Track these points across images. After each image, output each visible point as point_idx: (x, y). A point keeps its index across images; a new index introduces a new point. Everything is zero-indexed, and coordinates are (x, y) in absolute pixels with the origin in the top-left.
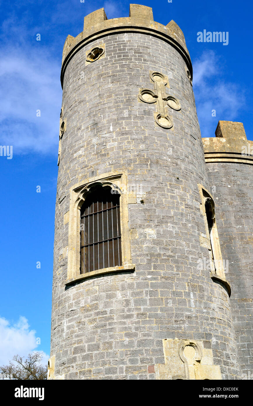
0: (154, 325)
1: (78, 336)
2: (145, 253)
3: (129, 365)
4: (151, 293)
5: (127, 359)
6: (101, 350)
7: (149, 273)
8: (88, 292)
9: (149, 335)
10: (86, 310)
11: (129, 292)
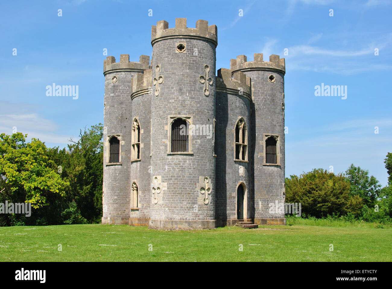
0: (197, 172)
1: (172, 172)
2: (196, 148)
3: (190, 183)
4: (198, 162)
5: (189, 181)
6: (181, 177)
7: (197, 155)
8: (177, 159)
9: (196, 175)
10: (175, 164)
11: (191, 161)
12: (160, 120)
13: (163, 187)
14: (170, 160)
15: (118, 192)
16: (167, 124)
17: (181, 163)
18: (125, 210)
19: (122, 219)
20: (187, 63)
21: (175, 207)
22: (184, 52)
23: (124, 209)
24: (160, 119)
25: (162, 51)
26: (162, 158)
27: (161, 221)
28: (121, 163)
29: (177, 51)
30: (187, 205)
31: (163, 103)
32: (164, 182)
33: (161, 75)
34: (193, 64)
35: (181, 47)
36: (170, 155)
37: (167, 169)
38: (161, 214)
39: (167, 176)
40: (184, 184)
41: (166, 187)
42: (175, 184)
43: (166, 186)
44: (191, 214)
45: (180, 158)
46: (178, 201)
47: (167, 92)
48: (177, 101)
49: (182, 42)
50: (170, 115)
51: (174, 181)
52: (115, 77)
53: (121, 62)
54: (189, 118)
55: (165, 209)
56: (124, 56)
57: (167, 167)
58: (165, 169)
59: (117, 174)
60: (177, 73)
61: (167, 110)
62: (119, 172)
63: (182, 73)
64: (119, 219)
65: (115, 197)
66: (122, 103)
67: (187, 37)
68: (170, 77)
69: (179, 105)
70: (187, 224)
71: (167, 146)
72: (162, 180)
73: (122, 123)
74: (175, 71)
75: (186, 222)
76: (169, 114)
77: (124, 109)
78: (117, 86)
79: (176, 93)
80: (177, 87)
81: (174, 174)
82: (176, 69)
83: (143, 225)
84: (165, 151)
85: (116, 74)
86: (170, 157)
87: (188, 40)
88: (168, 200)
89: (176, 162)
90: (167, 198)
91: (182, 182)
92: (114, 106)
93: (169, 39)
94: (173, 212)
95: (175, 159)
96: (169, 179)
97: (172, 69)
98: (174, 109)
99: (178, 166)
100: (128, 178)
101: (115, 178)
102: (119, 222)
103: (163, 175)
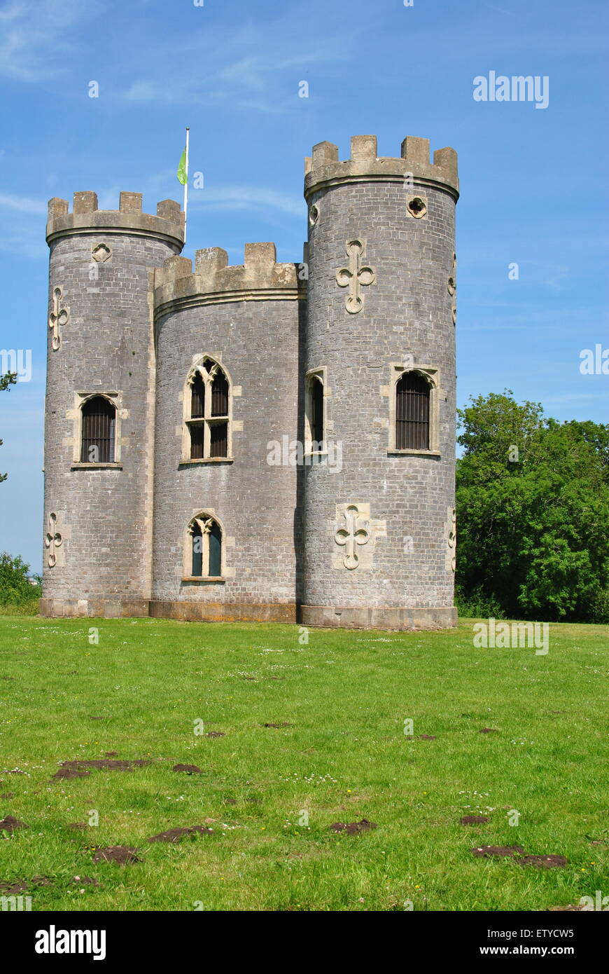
5: (433, 517)
8: (410, 465)
10: (407, 478)
11: (436, 472)
12: (367, 371)
13: (377, 529)
14: (396, 467)
15: (111, 538)
16: (386, 382)
17: (419, 475)
18: (129, 583)
19: (124, 604)
20: (429, 245)
21: (406, 577)
22: (424, 218)
23: (126, 578)
24: (365, 369)
25: (370, 209)
26: (371, 462)
27: (370, 611)
28: (120, 465)
29: (409, 214)
30: (429, 573)
31: (376, 333)
32: (378, 518)
33: (368, 264)
34: (439, 247)
35: (416, 206)
36: (396, 455)
37: (385, 487)
38: (370, 593)
39: (387, 506)
40: (424, 523)
41: (383, 530)
42: (406, 522)
43: (385, 527)
44: (435, 592)
45: (417, 464)
46: (414, 564)
47: (385, 307)
48: (409, 329)
49: (419, 193)
50: (394, 361)
51: (403, 517)
52: (102, 246)
53: (124, 212)
54: (433, 372)
55: (381, 582)
56: (130, 197)
57: (385, 483)
58: (382, 488)
59: (110, 492)
60: (410, 265)
61: (386, 348)
62: (113, 487)
63: (420, 267)
64: (116, 605)
65: (104, 550)
66: (122, 314)
67: (430, 184)
68: (393, 273)
69: (416, 340)
70: (430, 617)
71: (387, 433)
72: (371, 512)
73: (122, 364)
74: (405, 260)
75: (429, 611)
76: (391, 359)
77: (127, 329)
78: (110, 270)
79: (408, 312)
80: (410, 297)
81: (404, 500)
82: (407, 255)
83: (245, 619)
84: (380, 445)
85: (104, 240)
86: (395, 460)
87: (431, 191)
88: (389, 561)
89: (408, 472)
90: (385, 557)
91: (421, 519)
92: (99, 320)
93: (391, 182)
94: (402, 589)
95: (407, 465)
96: (390, 512)
97: (399, 253)
98: (405, 349)
99: (412, 483)
100: (137, 503)
101: (103, 502)
102: (115, 612)
103: (374, 502)
